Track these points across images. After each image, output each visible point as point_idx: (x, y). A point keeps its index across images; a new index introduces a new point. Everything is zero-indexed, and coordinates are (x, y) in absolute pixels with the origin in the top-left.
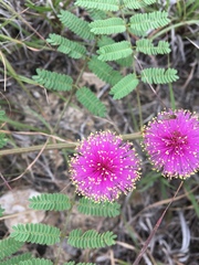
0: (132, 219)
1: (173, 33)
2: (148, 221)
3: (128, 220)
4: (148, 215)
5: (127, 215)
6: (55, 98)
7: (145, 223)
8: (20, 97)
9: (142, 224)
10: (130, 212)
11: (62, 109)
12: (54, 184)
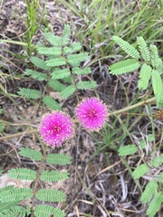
0: (90, 186)
1: (100, 63)
2: (101, 185)
3: (88, 186)
4: (101, 181)
5: (87, 183)
6: (33, 109)
7: (100, 187)
8: (10, 111)
9: (97, 187)
10: (88, 180)
11: (38, 116)
12: (35, 165)
